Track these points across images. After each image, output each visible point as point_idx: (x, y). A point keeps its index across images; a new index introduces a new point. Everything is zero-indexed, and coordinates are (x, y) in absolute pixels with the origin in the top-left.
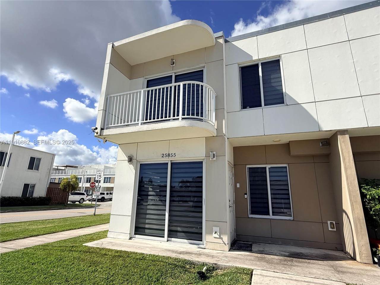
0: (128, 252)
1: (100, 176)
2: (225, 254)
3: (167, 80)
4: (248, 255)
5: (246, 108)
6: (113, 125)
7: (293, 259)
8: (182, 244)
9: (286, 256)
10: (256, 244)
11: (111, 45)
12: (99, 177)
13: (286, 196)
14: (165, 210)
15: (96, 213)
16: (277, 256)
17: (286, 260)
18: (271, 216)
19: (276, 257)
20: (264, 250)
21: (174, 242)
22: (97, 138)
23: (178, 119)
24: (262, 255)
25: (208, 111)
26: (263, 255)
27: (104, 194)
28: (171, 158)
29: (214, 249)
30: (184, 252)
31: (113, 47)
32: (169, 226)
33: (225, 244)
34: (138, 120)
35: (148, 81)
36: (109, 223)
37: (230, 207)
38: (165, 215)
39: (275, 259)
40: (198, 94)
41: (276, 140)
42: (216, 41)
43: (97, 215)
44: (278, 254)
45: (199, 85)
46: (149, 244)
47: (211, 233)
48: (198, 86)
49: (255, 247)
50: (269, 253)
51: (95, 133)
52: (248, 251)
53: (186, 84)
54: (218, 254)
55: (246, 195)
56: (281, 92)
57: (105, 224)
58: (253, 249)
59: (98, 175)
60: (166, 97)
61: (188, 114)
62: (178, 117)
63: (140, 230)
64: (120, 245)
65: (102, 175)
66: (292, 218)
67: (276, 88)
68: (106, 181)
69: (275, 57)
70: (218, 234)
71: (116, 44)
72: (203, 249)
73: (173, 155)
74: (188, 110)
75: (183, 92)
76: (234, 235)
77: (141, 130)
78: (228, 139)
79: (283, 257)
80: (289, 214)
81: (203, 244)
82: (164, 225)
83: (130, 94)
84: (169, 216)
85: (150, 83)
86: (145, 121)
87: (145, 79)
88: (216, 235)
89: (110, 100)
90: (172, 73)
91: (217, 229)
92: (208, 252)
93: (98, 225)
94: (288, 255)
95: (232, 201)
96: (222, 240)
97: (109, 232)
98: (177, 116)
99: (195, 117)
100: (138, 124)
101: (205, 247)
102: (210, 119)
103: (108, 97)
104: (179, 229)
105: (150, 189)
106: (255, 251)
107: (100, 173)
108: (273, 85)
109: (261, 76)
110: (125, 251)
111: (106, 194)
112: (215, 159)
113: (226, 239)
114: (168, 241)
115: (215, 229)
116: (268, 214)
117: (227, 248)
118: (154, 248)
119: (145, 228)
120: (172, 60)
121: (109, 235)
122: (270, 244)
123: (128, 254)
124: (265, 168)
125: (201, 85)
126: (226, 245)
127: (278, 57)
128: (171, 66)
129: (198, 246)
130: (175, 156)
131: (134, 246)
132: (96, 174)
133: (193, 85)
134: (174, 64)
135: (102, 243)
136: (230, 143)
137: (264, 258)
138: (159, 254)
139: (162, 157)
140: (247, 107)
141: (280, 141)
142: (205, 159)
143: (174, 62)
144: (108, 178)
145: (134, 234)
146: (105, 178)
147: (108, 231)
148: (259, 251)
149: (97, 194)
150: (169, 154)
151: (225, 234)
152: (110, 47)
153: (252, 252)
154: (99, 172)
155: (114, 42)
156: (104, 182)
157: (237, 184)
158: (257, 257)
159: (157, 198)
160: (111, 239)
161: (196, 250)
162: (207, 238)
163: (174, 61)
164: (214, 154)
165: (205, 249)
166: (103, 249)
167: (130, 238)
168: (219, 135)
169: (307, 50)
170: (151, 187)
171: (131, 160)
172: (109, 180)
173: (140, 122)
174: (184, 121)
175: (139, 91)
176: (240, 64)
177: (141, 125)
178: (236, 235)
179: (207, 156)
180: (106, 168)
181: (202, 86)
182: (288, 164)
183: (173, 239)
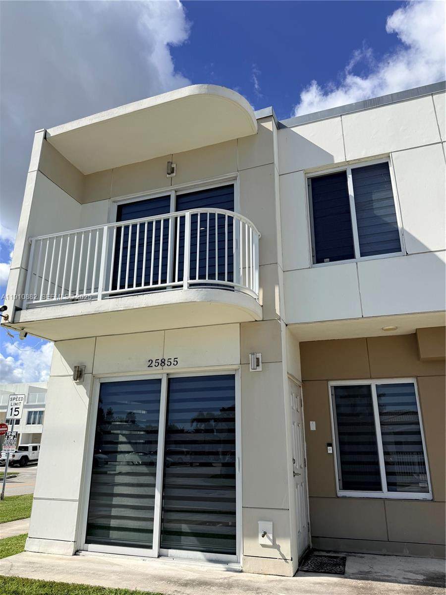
0: (68, 584)
1: (15, 411)
2: (285, 583)
3: (160, 204)
4: (336, 583)
5: (323, 262)
6: (41, 301)
7: (433, 590)
8: (192, 563)
9: (419, 583)
10: (355, 556)
11: (42, 134)
12: (14, 413)
13: (415, 448)
14: (154, 486)
15: (6, 495)
16: (400, 583)
17: (418, 592)
18: (385, 493)
19: (396, 586)
20: (373, 570)
21: (173, 558)
22: (6, 328)
23: (182, 286)
24: (367, 582)
25: (244, 268)
26: (370, 582)
27: (26, 449)
28: (167, 369)
29: (261, 572)
30: (193, 581)
31: (45, 138)
32: (162, 521)
33: (285, 559)
34: (96, 289)
35: (120, 208)
36: (29, 517)
37: (295, 474)
38: (153, 497)
39: (393, 591)
40: (222, 234)
41: (387, 328)
42: (260, 127)
43: (9, 498)
44: (400, 579)
45: (225, 215)
46: (118, 565)
47: (254, 536)
48: (222, 217)
49: (351, 565)
50: (381, 578)
51: (3, 318)
52: (336, 573)
53: (197, 214)
54: (270, 585)
55: (331, 448)
56: (395, 227)
57: (24, 518)
58: (346, 569)
59: (12, 409)
60: (155, 241)
61: (202, 277)
62: (180, 283)
63: (100, 531)
64: (51, 569)
65: (21, 407)
66: (428, 496)
67: (384, 219)
68: (32, 421)
69: (379, 157)
70: (269, 538)
71: (52, 132)
72: (238, 574)
73: (172, 361)
74: (202, 267)
75: (191, 230)
76: (307, 539)
77: (102, 309)
78: (286, 325)
79: (413, 586)
80: (422, 487)
81: (238, 562)
82: (152, 520)
83: (79, 234)
84: (163, 498)
85: (123, 212)
86: (110, 291)
87: (114, 202)
88: (266, 541)
89: (37, 246)
90: (171, 190)
91: (268, 526)
92: (247, 579)
93: (9, 521)
94: (424, 579)
95: (300, 462)
96: (279, 550)
97: (28, 538)
98: (178, 281)
99: (216, 281)
100: (96, 297)
101: (241, 568)
102: (247, 286)
103: (31, 241)
104: (185, 528)
105: (122, 439)
106: (353, 574)
107: (16, 404)
108: (378, 213)
109: (353, 195)
110: (62, 584)
111: (30, 449)
112: (260, 369)
113: (288, 547)
114: (159, 556)
115: (263, 525)
116: (379, 488)
117: (290, 568)
118: (128, 573)
119: (109, 528)
120: (170, 164)
121: (29, 545)
122: (385, 555)
123: (69, 591)
124: (369, 387)
125: (229, 217)
126: (288, 563)
127: (386, 157)
128: (168, 176)
129: (226, 566)
130: (175, 363)
131: (84, 569)
132: (7, 404)
133: (212, 215)
134: (172, 172)
135: (12, 566)
136: (293, 335)
137: (371, 589)
138: (139, 589)
139: (149, 366)
140: (325, 260)
141: (398, 330)
142: (240, 370)
143: (173, 168)
144: (36, 412)
145: (86, 543)
146: (30, 413)
147: (26, 535)
148: (361, 573)
149: (9, 450)
150: (163, 361)
151: (285, 536)
152: (39, 138)
153: (346, 575)
154: (15, 401)
155: (48, 129)
156: (28, 423)
157: (311, 422)
158: (355, 587)
159: (136, 458)
160: (32, 556)
161: (221, 576)
162: (246, 546)
163: (174, 166)
164: (258, 359)
165: (241, 571)
166: (12, 579)
167: (76, 553)
168: (268, 318)
169: (441, 144)
170: (123, 435)
171: (81, 374)
172: (40, 418)
173: (100, 292)
174: (194, 291)
175: (97, 227)
176: (308, 171)
177: (102, 299)
178: (312, 537)
179: (244, 363)
180: (32, 390)
181: (231, 219)
182: (417, 377)
183: (171, 552)
